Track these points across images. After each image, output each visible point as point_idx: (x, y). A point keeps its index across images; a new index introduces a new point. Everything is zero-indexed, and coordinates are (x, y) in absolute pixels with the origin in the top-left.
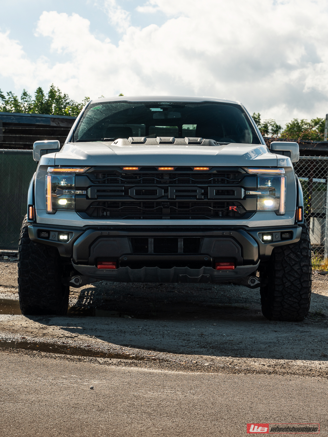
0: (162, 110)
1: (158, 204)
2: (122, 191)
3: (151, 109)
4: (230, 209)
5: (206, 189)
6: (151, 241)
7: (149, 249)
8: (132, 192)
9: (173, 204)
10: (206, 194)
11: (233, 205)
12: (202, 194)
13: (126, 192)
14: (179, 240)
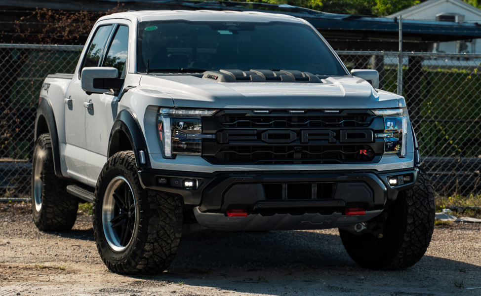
0: (231, 33)
1: (291, 148)
2: (254, 135)
3: (219, 31)
4: (361, 153)
5: (338, 133)
6: (285, 186)
7: (283, 195)
8: (264, 136)
9: (305, 148)
10: (337, 137)
11: (363, 148)
12: (334, 137)
13: (259, 135)
14: (313, 185)
